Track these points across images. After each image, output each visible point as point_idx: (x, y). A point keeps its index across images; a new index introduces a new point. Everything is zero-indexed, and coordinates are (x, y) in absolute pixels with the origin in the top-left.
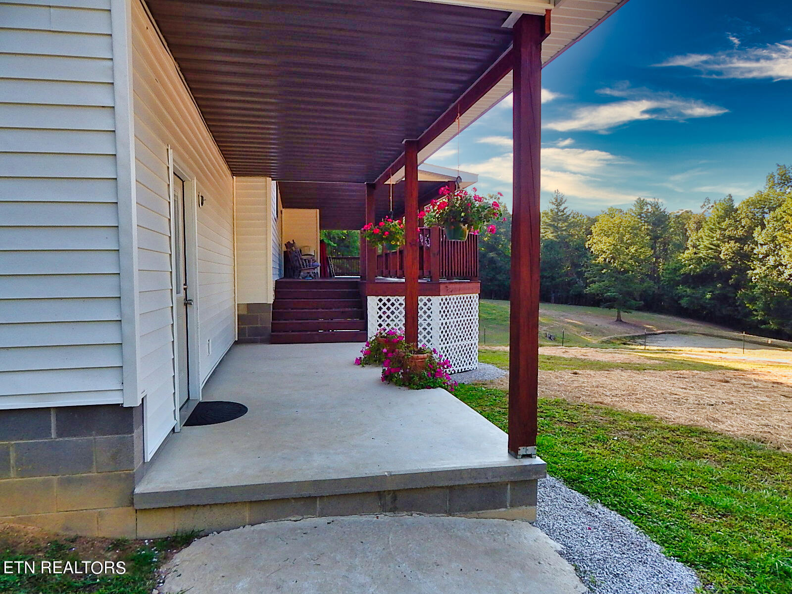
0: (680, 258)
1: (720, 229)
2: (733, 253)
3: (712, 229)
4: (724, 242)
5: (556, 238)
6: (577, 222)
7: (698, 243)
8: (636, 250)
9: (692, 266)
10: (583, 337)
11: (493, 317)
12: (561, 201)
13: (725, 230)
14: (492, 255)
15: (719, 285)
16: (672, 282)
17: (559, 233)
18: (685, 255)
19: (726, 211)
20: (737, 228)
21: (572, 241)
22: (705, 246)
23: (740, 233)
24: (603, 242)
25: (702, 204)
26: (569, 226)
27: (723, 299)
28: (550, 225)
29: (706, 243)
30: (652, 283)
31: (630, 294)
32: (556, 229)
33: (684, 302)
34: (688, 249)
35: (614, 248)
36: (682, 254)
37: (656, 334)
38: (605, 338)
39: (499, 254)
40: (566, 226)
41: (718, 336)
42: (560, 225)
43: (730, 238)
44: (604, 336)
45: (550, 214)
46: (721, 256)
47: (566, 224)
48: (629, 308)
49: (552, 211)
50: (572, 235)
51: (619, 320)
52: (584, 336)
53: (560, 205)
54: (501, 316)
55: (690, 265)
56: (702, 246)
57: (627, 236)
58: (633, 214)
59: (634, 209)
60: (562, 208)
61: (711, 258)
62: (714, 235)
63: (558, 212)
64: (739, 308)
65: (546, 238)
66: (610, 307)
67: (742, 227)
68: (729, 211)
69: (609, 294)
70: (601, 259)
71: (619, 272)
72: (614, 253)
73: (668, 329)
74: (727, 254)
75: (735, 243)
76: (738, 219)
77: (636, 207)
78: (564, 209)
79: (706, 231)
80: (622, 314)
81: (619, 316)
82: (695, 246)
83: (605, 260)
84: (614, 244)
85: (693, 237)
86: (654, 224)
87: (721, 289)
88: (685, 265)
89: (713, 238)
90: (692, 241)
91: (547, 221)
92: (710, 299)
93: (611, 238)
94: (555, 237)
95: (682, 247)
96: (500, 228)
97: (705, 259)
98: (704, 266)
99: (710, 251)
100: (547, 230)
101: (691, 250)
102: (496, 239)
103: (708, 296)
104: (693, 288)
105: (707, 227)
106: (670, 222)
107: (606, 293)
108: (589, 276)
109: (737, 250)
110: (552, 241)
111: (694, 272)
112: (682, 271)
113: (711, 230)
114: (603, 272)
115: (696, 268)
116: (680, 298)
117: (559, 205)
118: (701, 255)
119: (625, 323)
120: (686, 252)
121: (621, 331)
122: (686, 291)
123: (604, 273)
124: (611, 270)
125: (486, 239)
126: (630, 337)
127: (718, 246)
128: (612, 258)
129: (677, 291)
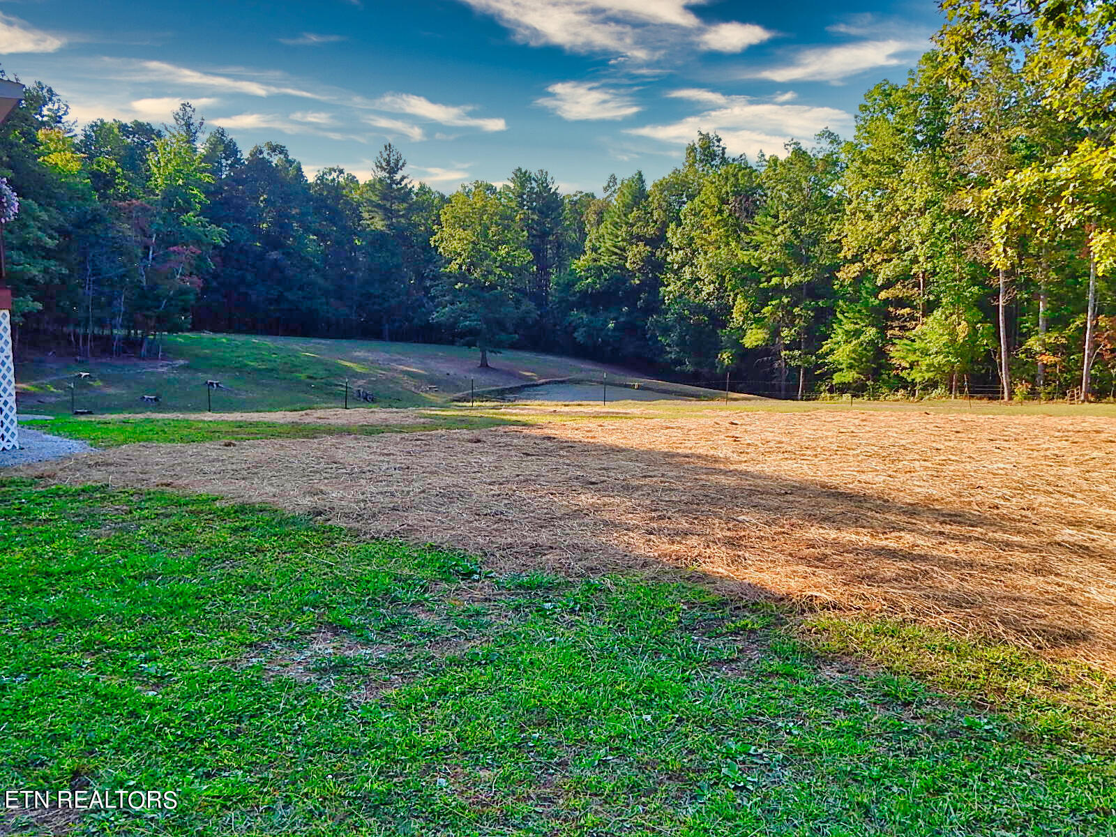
0: (573, 267)
1: (627, 223)
2: (642, 260)
3: (617, 223)
4: (631, 244)
5: (390, 229)
6: (423, 203)
7: (598, 244)
8: (508, 253)
9: (589, 280)
10: (423, 394)
11: (269, 366)
12: (397, 165)
13: (632, 225)
14: (274, 255)
15: (625, 309)
16: (564, 305)
17: (394, 220)
18: (581, 263)
19: (635, 197)
20: (647, 225)
21: (415, 235)
22: (608, 249)
23: (651, 231)
24: (457, 237)
25: (606, 185)
26: (410, 209)
27: (630, 329)
28: (378, 206)
29: (609, 243)
30: (532, 305)
31: (500, 324)
32: (388, 213)
33: (579, 335)
34: (584, 253)
35: (474, 248)
36: (576, 261)
37: (537, 385)
38: (459, 395)
39: (288, 254)
40: (405, 209)
41: (620, 385)
42: (395, 207)
43: (639, 238)
44: (459, 391)
45: (378, 186)
46: (628, 265)
47: (405, 205)
48: (498, 346)
49: (381, 181)
50: (416, 225)
51: (484, 366)
52: (426, 392)
53: (396, 173)
54: (286, 363)
55: (587, 279)
56: (603, 249)
57: (493, 229)
58: (511, 195)
59: (512, 185)
60: (398, 177)
61: (615, 268)
62: (619, 233)
63: (391, 184)
64: (650, 343)
65: (372, 227)
66: (469, 345)
67: (653, 221)
68: (639, 196)
69: (467, 323)
70: (454, 267)
71: (483, 288)
72: (474, 256)
73: (556, 376)
74: (634, 263)
75: (645, 245)
76: (649, 210)
77: (514, 182)
78: (403, 178)
79: (609, 226)
80: (488, 354)
81: (484, 358)
82: (594, 249)
83: (460, 267)
84: (473, 242)
85: (593, 235)
86: (541, 212)
87: (628, 314)
88: (580, 278)
89: (617, 237)
90: (590, 241)
91: (374, 198)
92: (615, 329)
93: (469, 232)
94: (388, 226)
95: (578, 250)
96: (290, 208)
97: (606, 270)
98: (605, 280)
99: (614, 257)
100: (373, 214)
101: (589, 255)
102: (281, 227)
103: (611, 325)
104: (592, 314)
105: (610, 220)
106: (564, 210)
107: (464, 321)
108: (438, 293)
109: (647, 257)
110: (382, 234)
111: (593, 288)
112: (577, 288)
113: (615, 224)
114: (457, 287)
115: (595, 283)
116: (575, 329)
117: (393, 171)
118: (602, 263)
119: (493, 369)
120: (582, 258)
121: (485, 381)
122: (582, 318)
123: (460, 290)
124: (470, 285)
125: (265, 225)
126: (497, 390)
127: (623, 250)
128: (472, 264)
129: (572, 318)
